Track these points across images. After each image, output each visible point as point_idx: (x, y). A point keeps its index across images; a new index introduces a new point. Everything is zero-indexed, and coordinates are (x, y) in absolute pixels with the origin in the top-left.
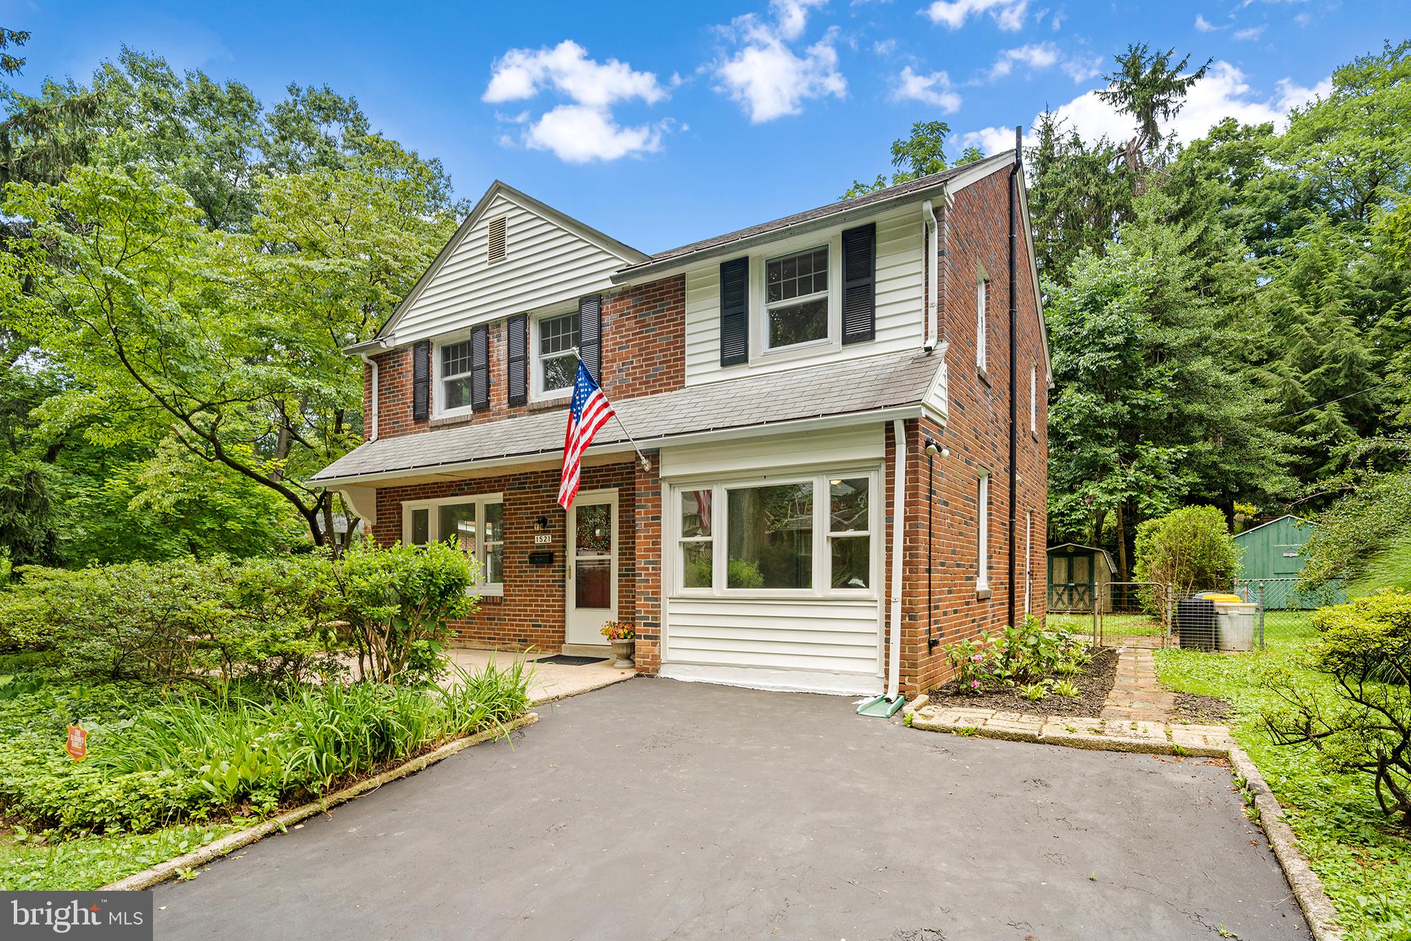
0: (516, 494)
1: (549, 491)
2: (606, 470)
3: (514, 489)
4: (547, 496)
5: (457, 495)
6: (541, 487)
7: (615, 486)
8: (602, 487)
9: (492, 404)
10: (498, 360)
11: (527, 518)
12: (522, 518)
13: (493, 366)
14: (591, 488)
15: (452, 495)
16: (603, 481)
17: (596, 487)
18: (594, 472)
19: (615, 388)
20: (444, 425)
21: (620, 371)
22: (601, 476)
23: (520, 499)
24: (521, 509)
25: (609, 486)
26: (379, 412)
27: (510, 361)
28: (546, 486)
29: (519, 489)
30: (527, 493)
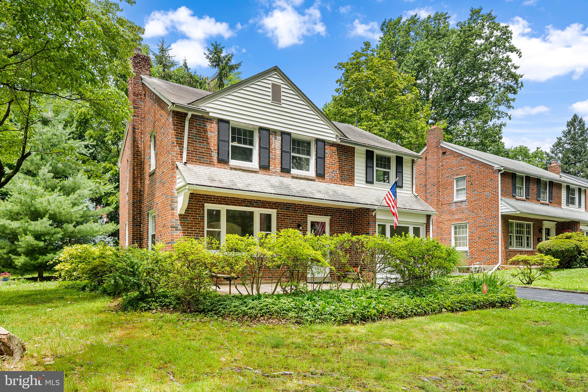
0: (285, 212)
1: (302, 213)
2: (326, 209)
3: (284, 209)
4: (300, 215)
5: (249, 206)
6: (298, 211)
7: (330, 216)
8: (325, 215)
9: (271, 167)
10: (275, 148)
11: (290, 223)
12: (288, 223)
13: (272, 150)
14: (320, 215)
15: (245, 206)
16: (325, 213)
17: (322, 215)
18: (321, 209)
19: (330, 179)
20: (240, 169)
21: (332, 173)
22: (324, 211)
23: (287, 214)
24: (287, 219)
25: (327, 216)
26: (188, 148)
27: (282, 151)
28: (300, 211)
29: (286, 209)
30: (291, 212)
